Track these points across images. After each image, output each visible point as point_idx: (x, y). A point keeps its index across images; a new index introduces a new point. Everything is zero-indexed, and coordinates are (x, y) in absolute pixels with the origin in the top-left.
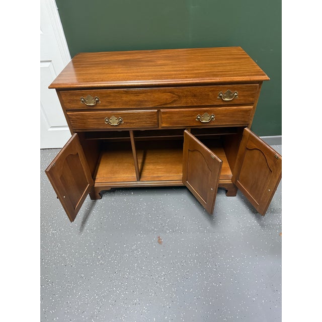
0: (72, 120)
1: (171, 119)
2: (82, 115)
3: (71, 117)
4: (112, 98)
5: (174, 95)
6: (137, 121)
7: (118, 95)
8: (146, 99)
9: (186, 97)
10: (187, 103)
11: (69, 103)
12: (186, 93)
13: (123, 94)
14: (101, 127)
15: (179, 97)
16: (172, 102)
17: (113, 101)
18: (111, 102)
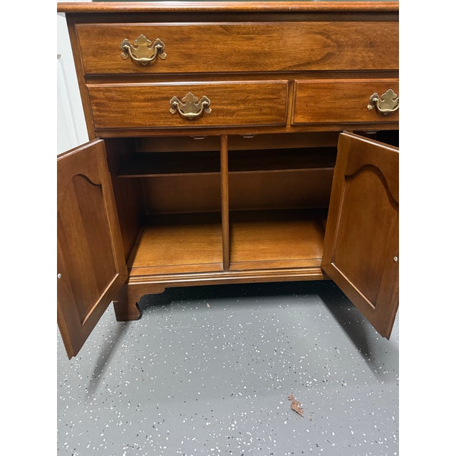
0: (97, 104)
1: (316, 103)
2: (121, 90)
3: (95, 94)
4: (193, 46)
5: (329, 41)
6: (242, 106)
7: (207, 37)
8: (267, 49)
9: (352, 46)
10: (353, 62)
11: (94, 56)
12: (354, 36)
13: (220, 33)
14: (161, 124)
15: (339, 45)
16: (323, 60)
17: (194, 52)
18: (190, 56)
